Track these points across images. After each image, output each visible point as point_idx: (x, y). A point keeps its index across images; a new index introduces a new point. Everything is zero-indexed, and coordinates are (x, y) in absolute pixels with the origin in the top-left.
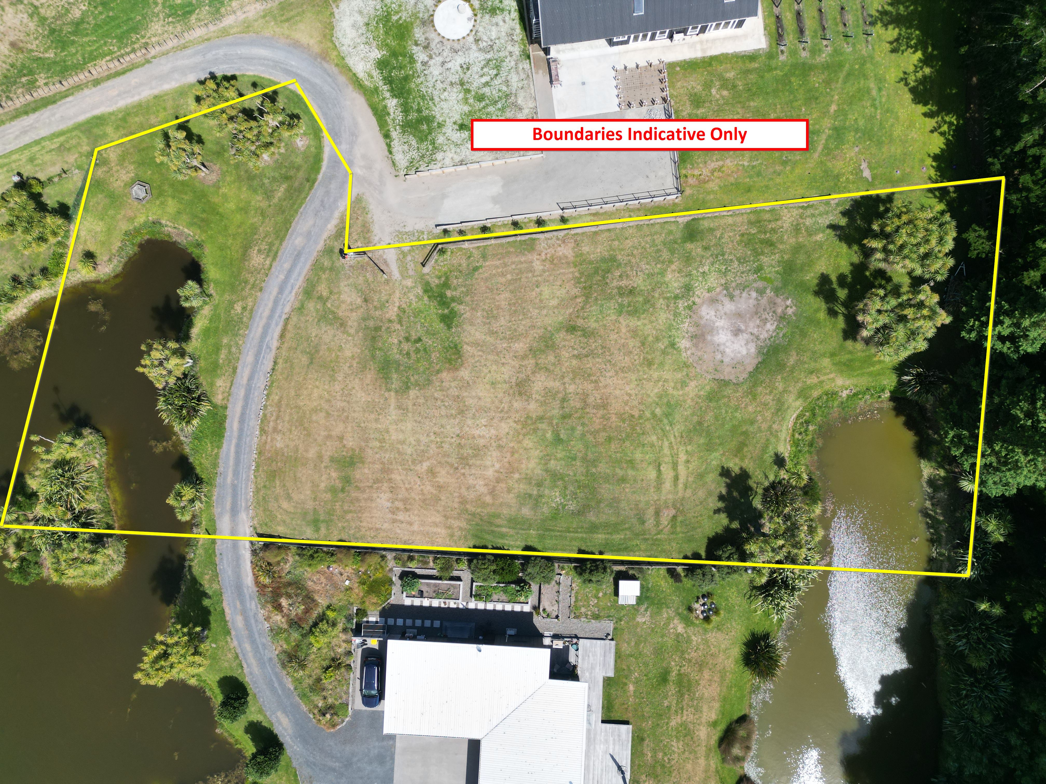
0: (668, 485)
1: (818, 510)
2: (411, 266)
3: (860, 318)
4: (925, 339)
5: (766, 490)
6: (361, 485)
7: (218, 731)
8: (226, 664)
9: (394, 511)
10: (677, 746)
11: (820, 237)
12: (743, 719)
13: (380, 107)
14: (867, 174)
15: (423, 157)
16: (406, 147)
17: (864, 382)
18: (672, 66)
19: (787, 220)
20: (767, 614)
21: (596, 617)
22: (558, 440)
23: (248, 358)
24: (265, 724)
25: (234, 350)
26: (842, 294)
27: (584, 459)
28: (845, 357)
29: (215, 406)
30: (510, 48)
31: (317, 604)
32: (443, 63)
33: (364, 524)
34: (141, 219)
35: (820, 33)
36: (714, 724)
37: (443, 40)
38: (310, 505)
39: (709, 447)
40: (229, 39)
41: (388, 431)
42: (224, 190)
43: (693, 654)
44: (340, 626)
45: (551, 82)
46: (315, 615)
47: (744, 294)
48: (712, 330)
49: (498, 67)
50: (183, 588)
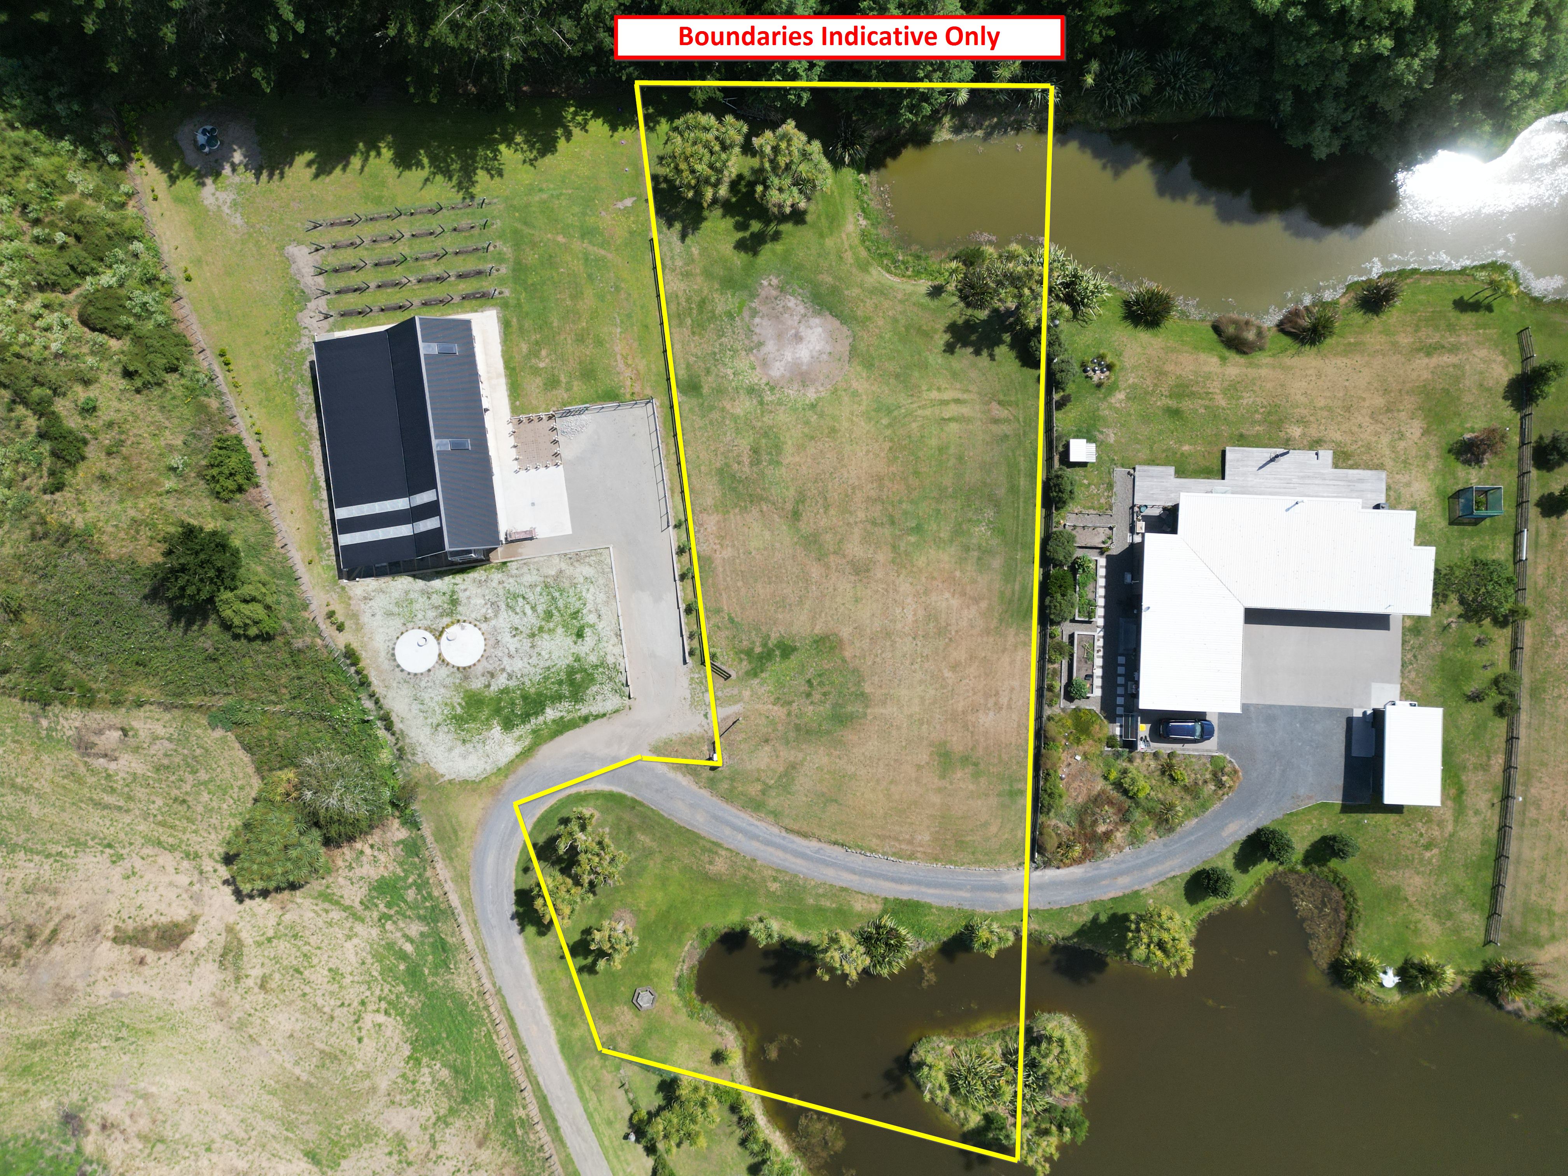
0: (965, 410)
1: (989, 250)
2: (728, 691)
3: (788, 210)
4: (809, 142)
5: (968, 305)
6: (970, 745)
7: (1244, 903)
8: (1172, 895)
9: (998, 708)
10: (1247, 399)
11: (695, 251)
12: (1217, 329)
13: (554, 727)
14: (628, 202)
15: (610, 679)
16: (599, 698)
17: (850, 203)
18: (514, 410)
19: (679, 286)
20: (1103, 303)
21: (1110, 486)
22: (918, 529)
23: (830, 875)
24: (1237, 850)
25: (821, 891)
26: (756, 226)
27: (938, 500)
28: (824, 223)
29: (885, 912)
30: (495, 584)
31: (1103, 791)
32: (510, 656)
33: (1013, 741)
34: (675, 999)
35: (480, 253)
36: (1223, 359)
37: (485, 657)
38: (993, 801)
39: (924, 366)
40: (475, 898)
41: (911, 716)
42: (642, 905)
43: (1148, 382)
44: (1125, 764)
45: (531, 539)
46: (1115, 794)
47: (757, 330)
48: (796, 365)
49: (515, 597)
50: (1088, 946)
